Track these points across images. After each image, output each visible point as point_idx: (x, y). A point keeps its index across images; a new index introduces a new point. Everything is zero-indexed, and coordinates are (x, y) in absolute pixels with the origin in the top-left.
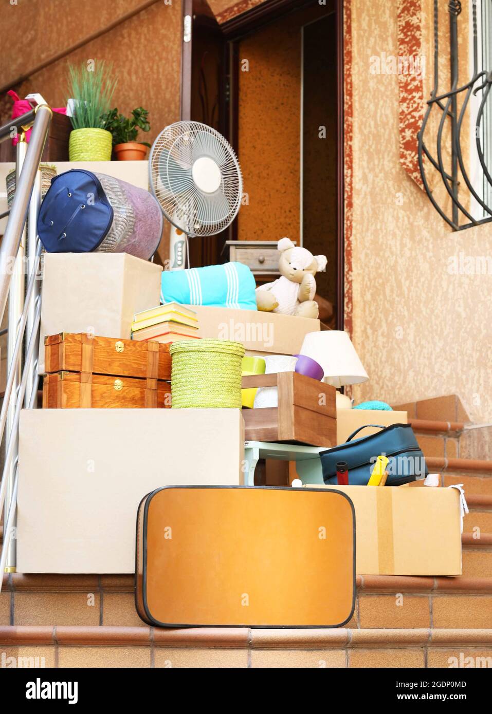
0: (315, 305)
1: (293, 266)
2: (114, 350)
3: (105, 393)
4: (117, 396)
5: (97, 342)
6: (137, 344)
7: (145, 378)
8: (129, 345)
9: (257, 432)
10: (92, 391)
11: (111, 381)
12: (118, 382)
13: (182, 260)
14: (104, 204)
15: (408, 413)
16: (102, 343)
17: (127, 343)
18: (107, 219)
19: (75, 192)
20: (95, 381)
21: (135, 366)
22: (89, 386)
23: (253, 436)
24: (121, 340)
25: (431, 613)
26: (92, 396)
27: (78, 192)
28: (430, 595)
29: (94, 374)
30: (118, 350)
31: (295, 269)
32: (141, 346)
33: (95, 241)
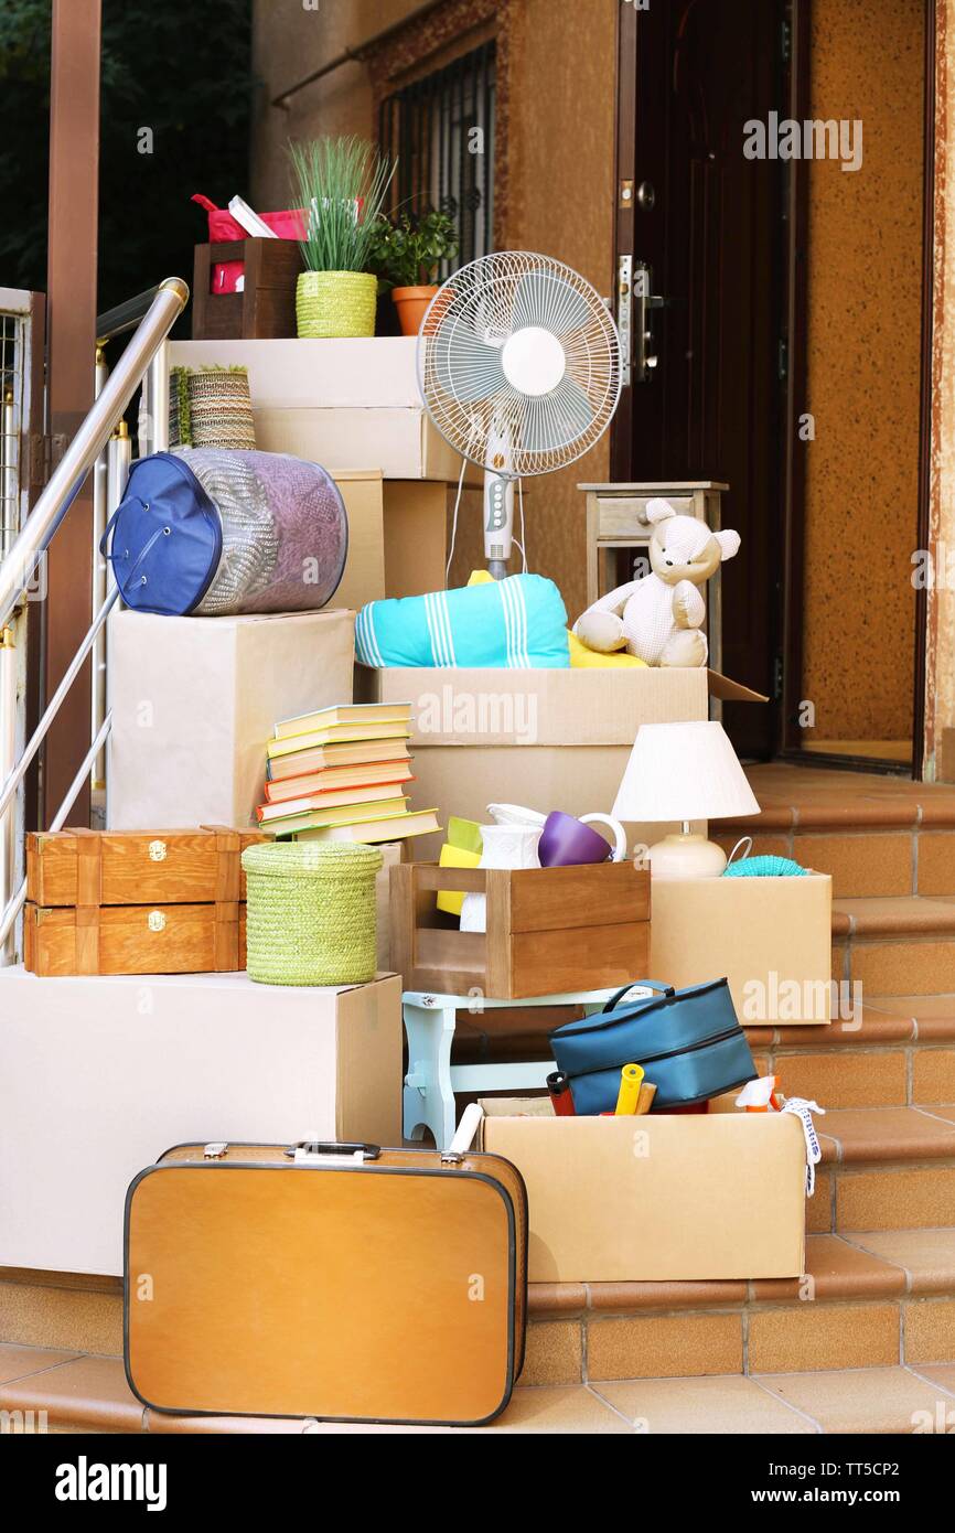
0: (698, 638)
1: (667, 556)
2: (146, 857)
3: (128, 938)
4: (154, 942)
5: (110, 848)
6: (196, 842)
7: (213, 903)
8: (176, 846)
9: (453, 975)
10: (101, 939)
11: (141, 916)
12: (157, 919)
13: (502, 517)
14: (210, 524)
15: (833, 879)
16: (120, 849)
17: (174, 841)
18: (209, 556)
19: (154, 502)
20: (104, 919)
21: (190, 882)
22: (93, 931)
23: (448, 984)
24: (161, 838)
25: (745, 1343)
26: (100, 944)
27: (158, 503)
28: (745, 1310)
29: (102, 906)
30: (155, 858)
31: (670, 564)
32: (202, 845)
33: (191, 595)
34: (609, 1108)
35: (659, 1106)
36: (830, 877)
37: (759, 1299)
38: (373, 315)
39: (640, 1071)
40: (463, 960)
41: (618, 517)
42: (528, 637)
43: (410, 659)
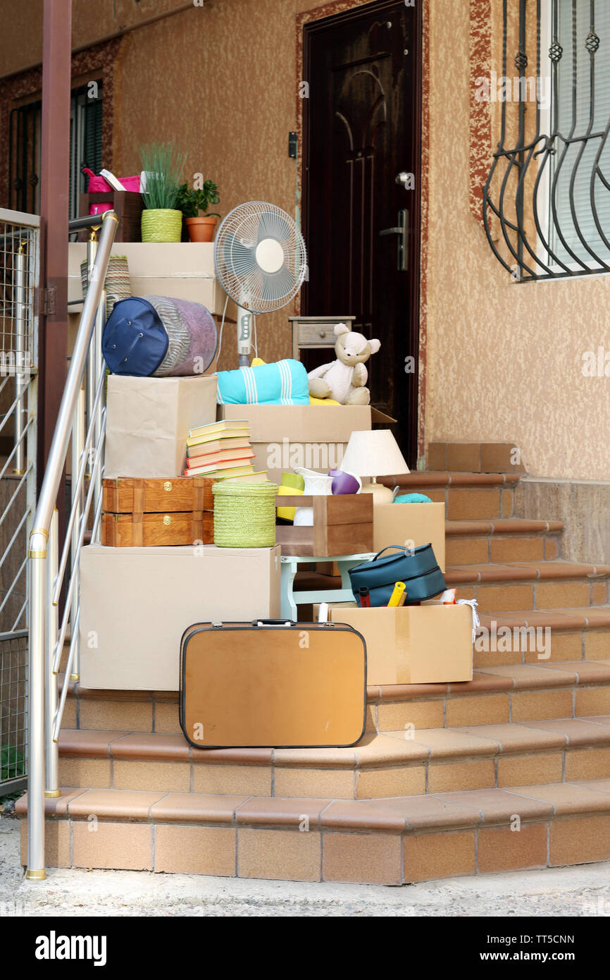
0: (366, 391)
1: (347, 351)
2: (163, 489)
3: (155, 529)
4: (166, 530)
5: (147, 485)
6: (185, 482)
7: (191, 512)
8: (177, 484)
9: (295, 547)
10: (144, 529)
11: (161, 518)
12: (167, 518)
13: (248, 334)
14: (160, 331)
16: (151, 485)
17: (175, 482)
18: (163, 347)
19: (134, 321)
20: (146, 519)
21: (182, 502)
22: (140, 525)
23: (292, 551)
24: (169, 480)
25: (445, 713)
26: (144, 533)
27: (136, 321)
28: (444, 698)
29: (145, 513)
30: (167, 489)
31: (349, 355)
32: (187, 484)
33: (153, 366)
34: (385, 603)
35: (408, 602)
36: (444, 503)
37: (453, 692)
38: (180, 231)
39: (403, 586)
40: (299, 539)
41: (309, 333)
42: (292, 389)
43: (236, 400)
